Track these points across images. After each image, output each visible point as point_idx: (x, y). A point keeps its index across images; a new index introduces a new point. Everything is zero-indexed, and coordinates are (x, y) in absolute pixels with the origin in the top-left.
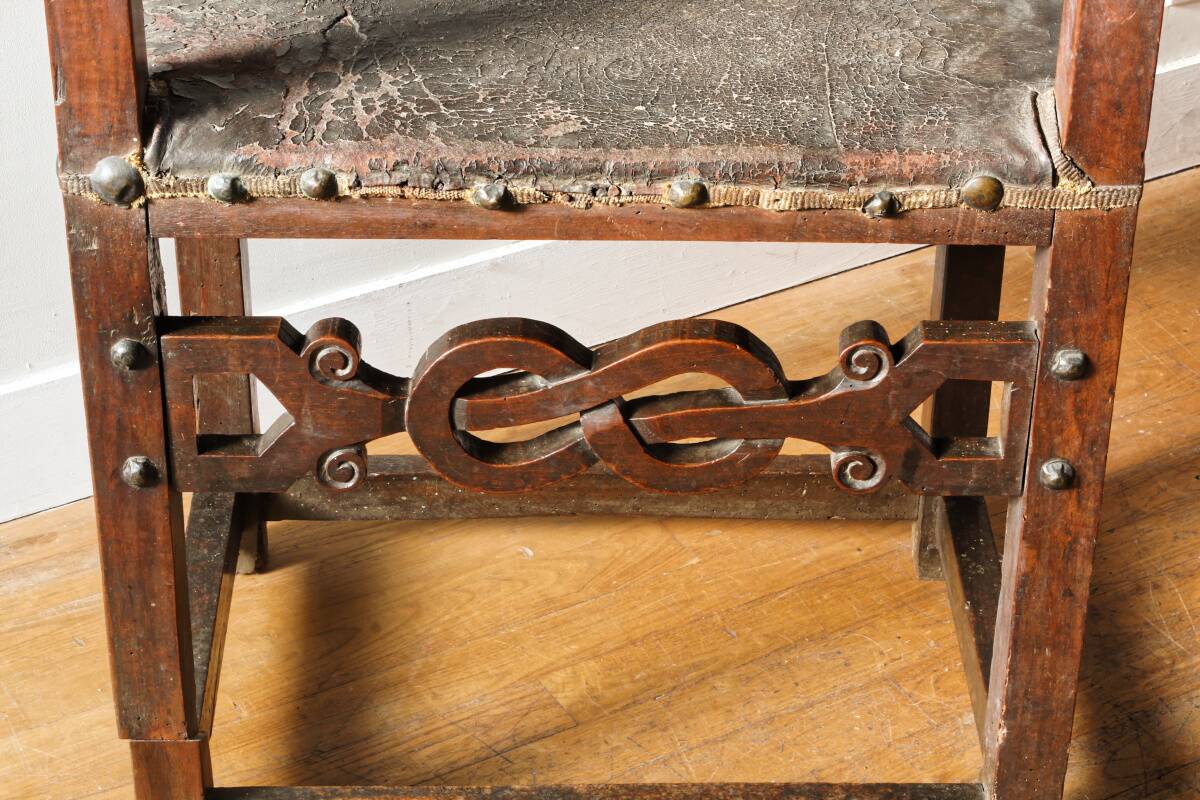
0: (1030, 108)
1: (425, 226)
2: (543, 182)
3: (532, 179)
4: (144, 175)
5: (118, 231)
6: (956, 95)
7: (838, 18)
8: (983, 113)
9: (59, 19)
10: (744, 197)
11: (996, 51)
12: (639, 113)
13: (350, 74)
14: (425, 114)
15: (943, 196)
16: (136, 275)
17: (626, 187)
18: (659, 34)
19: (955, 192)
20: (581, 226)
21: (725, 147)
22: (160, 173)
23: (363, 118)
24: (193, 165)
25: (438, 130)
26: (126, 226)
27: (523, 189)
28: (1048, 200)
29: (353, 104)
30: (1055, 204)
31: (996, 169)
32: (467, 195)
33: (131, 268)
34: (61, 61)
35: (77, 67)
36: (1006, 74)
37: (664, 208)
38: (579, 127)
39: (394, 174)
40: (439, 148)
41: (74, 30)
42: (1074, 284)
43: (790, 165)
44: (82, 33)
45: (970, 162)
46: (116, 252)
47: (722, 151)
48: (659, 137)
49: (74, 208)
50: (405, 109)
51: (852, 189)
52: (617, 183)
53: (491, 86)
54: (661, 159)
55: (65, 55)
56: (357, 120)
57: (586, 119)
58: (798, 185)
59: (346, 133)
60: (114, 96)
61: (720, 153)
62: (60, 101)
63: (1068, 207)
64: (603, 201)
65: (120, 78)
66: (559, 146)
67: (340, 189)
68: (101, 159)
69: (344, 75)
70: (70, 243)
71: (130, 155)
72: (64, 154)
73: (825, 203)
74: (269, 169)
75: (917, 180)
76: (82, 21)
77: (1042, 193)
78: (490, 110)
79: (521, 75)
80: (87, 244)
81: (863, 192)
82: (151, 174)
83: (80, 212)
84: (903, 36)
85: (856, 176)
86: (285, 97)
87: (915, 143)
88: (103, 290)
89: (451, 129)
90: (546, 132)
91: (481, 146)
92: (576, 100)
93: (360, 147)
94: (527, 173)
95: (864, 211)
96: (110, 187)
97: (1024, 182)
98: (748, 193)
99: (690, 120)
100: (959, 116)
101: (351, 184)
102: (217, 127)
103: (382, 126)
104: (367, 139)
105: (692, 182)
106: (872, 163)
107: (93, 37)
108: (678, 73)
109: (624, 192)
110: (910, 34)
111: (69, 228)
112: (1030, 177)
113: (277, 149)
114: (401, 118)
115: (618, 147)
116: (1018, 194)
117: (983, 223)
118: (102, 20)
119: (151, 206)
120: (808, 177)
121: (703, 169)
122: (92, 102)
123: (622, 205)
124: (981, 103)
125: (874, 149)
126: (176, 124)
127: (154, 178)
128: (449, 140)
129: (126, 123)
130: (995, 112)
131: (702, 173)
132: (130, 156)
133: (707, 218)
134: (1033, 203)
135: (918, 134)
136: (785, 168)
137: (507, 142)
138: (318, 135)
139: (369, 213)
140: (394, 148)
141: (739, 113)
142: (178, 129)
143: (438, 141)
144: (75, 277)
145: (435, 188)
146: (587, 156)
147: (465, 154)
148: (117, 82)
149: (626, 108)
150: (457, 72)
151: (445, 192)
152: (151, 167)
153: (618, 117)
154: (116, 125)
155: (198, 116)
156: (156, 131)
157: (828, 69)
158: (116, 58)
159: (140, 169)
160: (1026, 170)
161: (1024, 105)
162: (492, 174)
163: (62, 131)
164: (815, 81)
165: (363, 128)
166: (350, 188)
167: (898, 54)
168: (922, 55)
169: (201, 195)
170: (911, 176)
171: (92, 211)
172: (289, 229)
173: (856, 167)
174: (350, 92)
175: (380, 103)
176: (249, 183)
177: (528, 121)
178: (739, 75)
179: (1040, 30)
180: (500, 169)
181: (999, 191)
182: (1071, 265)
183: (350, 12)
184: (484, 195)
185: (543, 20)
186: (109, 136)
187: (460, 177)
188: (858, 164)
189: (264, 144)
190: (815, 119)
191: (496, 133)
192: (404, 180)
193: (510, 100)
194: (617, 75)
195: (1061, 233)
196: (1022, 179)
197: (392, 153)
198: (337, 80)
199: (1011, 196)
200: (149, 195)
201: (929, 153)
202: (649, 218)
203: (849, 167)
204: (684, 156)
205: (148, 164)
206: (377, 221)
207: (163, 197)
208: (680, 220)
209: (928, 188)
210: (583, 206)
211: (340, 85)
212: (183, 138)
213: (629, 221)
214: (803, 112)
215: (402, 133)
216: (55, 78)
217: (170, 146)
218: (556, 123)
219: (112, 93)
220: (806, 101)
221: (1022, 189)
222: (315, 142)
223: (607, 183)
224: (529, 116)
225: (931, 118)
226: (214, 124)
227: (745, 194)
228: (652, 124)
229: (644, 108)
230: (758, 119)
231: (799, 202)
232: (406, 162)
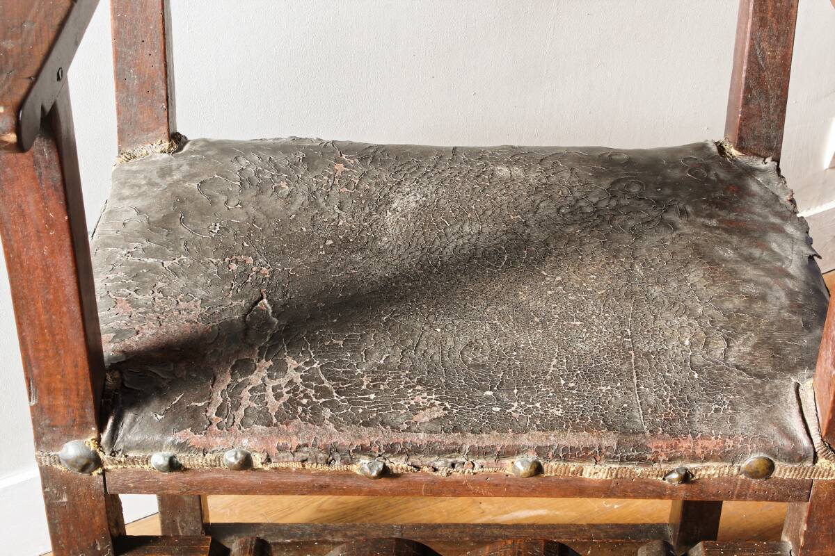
0: (795, 400)
1: (321, 487)
2: (414, 459)
3: (404, 457)
4: (101, 454)
5: (82, 490)
6: (736, 385)
7: (638, 303)
8: (758, 403)
9: (30, 347)
10: (571, 471)
11: (764, 343)
12: (488, 398)
13: (264, 361)
14: (321, 401)
15: (727, 470)
16: (97, 518)
17: (478, 462)
18: (502, 317)
19: (736, 468)
20: (443, 487)
21: (556, 432)
22: (113, 453)
23: (273, 405)
24: (140, 446)
25: (332, 417)
26: (89, 486)
27: (398, 464)
28: (809, 474)
29: (265, 391)
30: (814, 476)
31: (769, 451)
32: (355, 468)
33: (93, 513)
34: (33, 376)
35: (46, 380)
36: (774, 366)
37: (507, 476)
38: (441, 413)
39: (296, 454)
40: (332, 435)
41: (42, 354)
42: (824, 528)
43: (607, 448)
44: (49, 356)
45: (749, 446)
46: (81, 504)
47: (555, 436)
48: (504, 423)
49: (48, 475)
50: (306, 396)
51: (656, 465)
52: (471, 460)
53: (373, 372)
54: (506, 443)
55: (36, 371)
56: (268, 406)
57: (447, 404)
58: (614, 462)
59: (260, 418)
60: (76, 399)
61: (552, 438)
62: (33, 403)
63: (824, 478)
64: (460, 472)
65: (80, 387)
66: (426, 431)
67: (254, 464)
68: (67, 442)
69: (258, 362)
70: (46, 497)
71: (89, 440)
72: (38, 439)
73: (634, 475)
74: (199, 450)
75: (706, 459)
76: (48, 348)
77: (804, 469)
78: (372, 396)
79: (396, 360)
80: (59, 498)
81: (665, 467)
82: (107, 454)
83: (53, 477)
84: (690, 324)
85: (659, 457)
86: (212, 385)
87: (705, 429)
88: (72, 529)
89: (341, 415)
90: (416, 418)
91: (365, 431)
92: (438, 386)
93: (271, 433)
94: (401, 453)
95: (664, 479)
96: (74, 464)
97: (791, 461)
98: (574, 468)
99: (528, 406)
100: (738, 405)
101: (263, 461)
102: (158, 416)
103: (287, 412)
104: (276, 425)
105: (530, 460)
106: (672, 447)
107: (57, 359)
108: (517, 357)
109: (477, 466)
110: (695, 323)
111: (44, 488)
112: (794, 456)
113: (205, 434)
114: (303, 405)
115: (473, 432)
116: (786, 470)
117: (756, 487)
118: (64, 347)
119: (107, 473)
120: (622, 458)
121: (539, 451)
122: (59, 403)
123: (474, 474)
124: (756, 393)
125: (673, 434)
126: (126, 414)
127: (109, 456)
128: (340, 426)
129: (85, 417)
130: (767, 402)
131: (538, 454)
132: (89, 442)
133: (541, 483)
134: (797, 476)
135: (707, 420)
136: (604, 450)
137: (385, 428)
138: (238, 421)
139: (277, 478)
140: (297, 434)
141: (566, 399)
142: (128, 417)
143: (331, 427)
144: (50, 519)
145: (328, 463)
146: (449, 439)
147: (352, 439)
148: (78, 390)
149: (479, 393)
150: (346, 357)
151: (337, 466)
152: (106, 449)
153: (473, 402)
154: (78, 420)
155: (144, 406)
156: (110, 422)
157: (633, 357)
158: (77, 374)
159: (98, 450)
160: (793, 452)
161: (790, 396)
162: (373, 454)
163: (36, 422)
164: (624, 368)
165: (273, 414)
166: (262, 463)
167: (687, 343)
168: (706, 344)
169: (146, 466)
170: (702, 456)
171: (62, 477)
172: (215, 489)
173: (659, 450)
174: (263, 379)
175: (286, 390)
176: (183, 458)
177: (402, 407)
178: (565, 361)
179: (794, 318)
180: (380, 451)
181: (771, 467)
182: (822, 516)
183: (265, 296)
184: (367, 470)
185: (412, 302)
186: (73, 426)
187: (348, 456)
188: (661, 447)
189: (195, 431)
190: (625, 405)
191: (376, 418)
192: (305, 458)
193: (387, 387)
194: (470, 359)
195: (817, 494)
196: (789, 459)
197: (295, 438)
198: (254, 367)
199: (780, 471)
200: (105, 467)
201: (716, 438)
202: (496, 482)
203: (654, 450)
204: (524, 440)
205: (104, 446)
206: (283, 483)
207: (117, 468)
208: (520, 484)
209: (715, 465)
210: (444, 475)
211: (256, 372)
212: (131, 426)
213: (480, 484)
214: (616, 398)
215: (303, 419)
216: (29, 386)
217: (121, 433)
218: (424, 409)
219: (73, 396)
220: (618, 388)
221: (789, 466)
222: (235, 427)
223: (464, 460)
224: (402, 402)
225: (717, 406)
226: (154, 413)
227: (572, 469)
228: (498, 409)
229: (492, 393)
230: (581, 406)
231: (614, 474)
232: (306, 445)
